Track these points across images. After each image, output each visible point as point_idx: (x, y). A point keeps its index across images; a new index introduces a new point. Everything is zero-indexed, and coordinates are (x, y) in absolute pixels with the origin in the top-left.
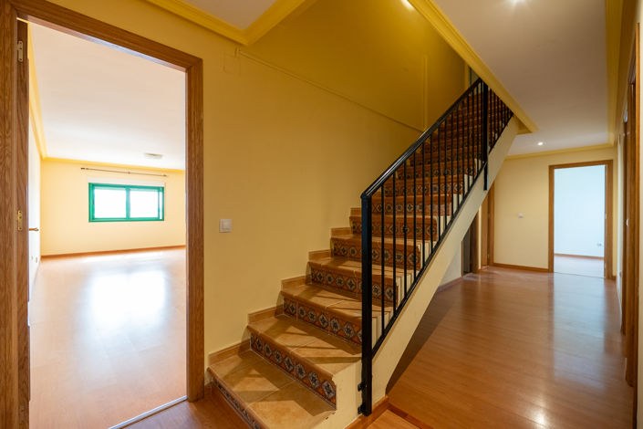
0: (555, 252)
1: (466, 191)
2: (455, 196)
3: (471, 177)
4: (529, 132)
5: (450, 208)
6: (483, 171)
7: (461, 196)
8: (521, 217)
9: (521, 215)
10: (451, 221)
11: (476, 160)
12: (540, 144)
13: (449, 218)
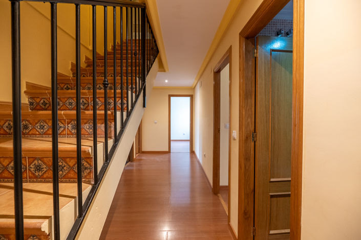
0: (172, 139)
1: (130, 108)
2: (118, 114)
3: (134, 94)
4: (165, 71)
5: (113, 129)
6: (142, 91)
7: (125, 114)
8: (156, 123)
9: (156, 121)
10: (114, 147)
11: (137, 79)
12: (166, 81)
13: (111, 142)
